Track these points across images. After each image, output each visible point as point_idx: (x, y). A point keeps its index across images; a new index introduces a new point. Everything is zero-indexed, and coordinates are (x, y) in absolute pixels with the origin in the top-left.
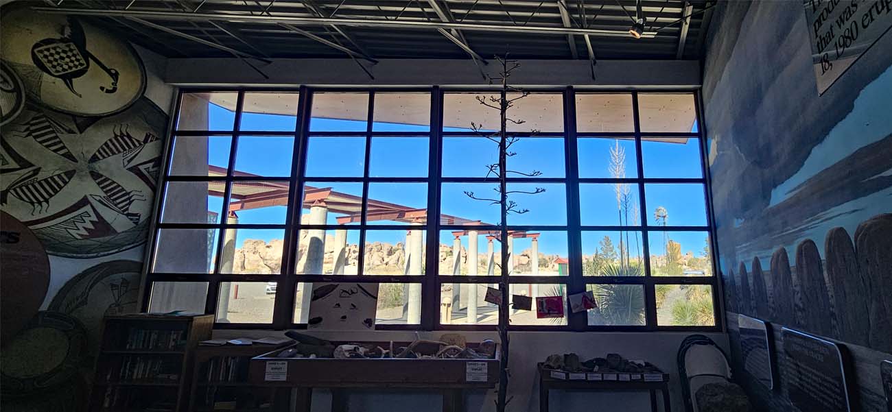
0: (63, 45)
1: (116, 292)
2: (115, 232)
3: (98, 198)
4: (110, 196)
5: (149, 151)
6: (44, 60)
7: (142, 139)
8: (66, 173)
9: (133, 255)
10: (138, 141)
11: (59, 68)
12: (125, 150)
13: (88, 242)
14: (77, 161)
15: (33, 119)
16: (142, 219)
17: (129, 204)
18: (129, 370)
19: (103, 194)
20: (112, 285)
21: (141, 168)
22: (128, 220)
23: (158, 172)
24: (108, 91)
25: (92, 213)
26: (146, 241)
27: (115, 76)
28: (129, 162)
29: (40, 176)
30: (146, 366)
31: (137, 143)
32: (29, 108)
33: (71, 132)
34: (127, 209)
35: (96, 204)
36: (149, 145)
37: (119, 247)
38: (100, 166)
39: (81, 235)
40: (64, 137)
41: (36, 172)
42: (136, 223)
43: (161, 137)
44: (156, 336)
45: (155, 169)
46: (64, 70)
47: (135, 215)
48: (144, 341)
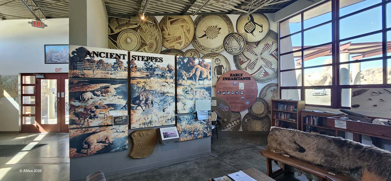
0: (249, 23)
1: (272, 93)
2: (269, 75)
3: (264, 65)
4: (266, 64)
5: (274, 47)
6: (247, 30)
7: (271, 44)
8: (256, 60)
9: (275, 81)
10: (270, 45)
11: (250, 30)
12: (268, 49)
13: (264, 78)
14: (257, 55)
15: (248, 46)
16: (276, 70)
17: (271, 66)
18: (280, 116)
19: (265, 64)
20: (271, 91)
21: (273, 53)
22: (272, 71)
23: (277, 54)
24: (261, 32)
25: (263, 70)
26: (278, 77)
27: (262, 26)
28: (269, 52)
29: (252, 62)
30: (285, 115)
31: (270, 46)
32: (246, 44)
33: (255, 48)
34: (271, 67)
35: (264, 67)
36: (274, 45)
37: (271, 79)
38: (263, 56)
39: (262, 76)
40: (254, 49)
41: (250, 61)
42: (274, 71)
43: (277, 41)
44: (286, 107)
45: (277, 52)
46: (251, 30)
47: (273, 69)
48: (283, 107)
